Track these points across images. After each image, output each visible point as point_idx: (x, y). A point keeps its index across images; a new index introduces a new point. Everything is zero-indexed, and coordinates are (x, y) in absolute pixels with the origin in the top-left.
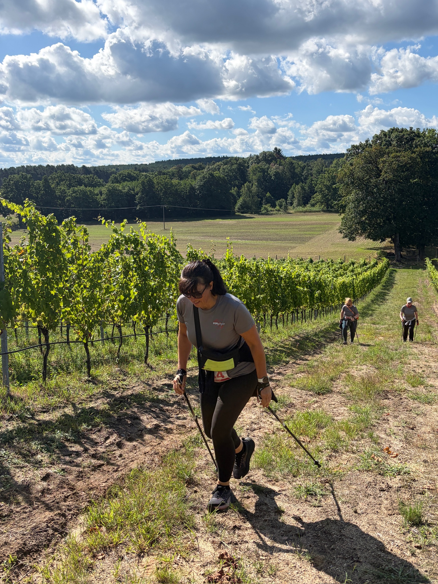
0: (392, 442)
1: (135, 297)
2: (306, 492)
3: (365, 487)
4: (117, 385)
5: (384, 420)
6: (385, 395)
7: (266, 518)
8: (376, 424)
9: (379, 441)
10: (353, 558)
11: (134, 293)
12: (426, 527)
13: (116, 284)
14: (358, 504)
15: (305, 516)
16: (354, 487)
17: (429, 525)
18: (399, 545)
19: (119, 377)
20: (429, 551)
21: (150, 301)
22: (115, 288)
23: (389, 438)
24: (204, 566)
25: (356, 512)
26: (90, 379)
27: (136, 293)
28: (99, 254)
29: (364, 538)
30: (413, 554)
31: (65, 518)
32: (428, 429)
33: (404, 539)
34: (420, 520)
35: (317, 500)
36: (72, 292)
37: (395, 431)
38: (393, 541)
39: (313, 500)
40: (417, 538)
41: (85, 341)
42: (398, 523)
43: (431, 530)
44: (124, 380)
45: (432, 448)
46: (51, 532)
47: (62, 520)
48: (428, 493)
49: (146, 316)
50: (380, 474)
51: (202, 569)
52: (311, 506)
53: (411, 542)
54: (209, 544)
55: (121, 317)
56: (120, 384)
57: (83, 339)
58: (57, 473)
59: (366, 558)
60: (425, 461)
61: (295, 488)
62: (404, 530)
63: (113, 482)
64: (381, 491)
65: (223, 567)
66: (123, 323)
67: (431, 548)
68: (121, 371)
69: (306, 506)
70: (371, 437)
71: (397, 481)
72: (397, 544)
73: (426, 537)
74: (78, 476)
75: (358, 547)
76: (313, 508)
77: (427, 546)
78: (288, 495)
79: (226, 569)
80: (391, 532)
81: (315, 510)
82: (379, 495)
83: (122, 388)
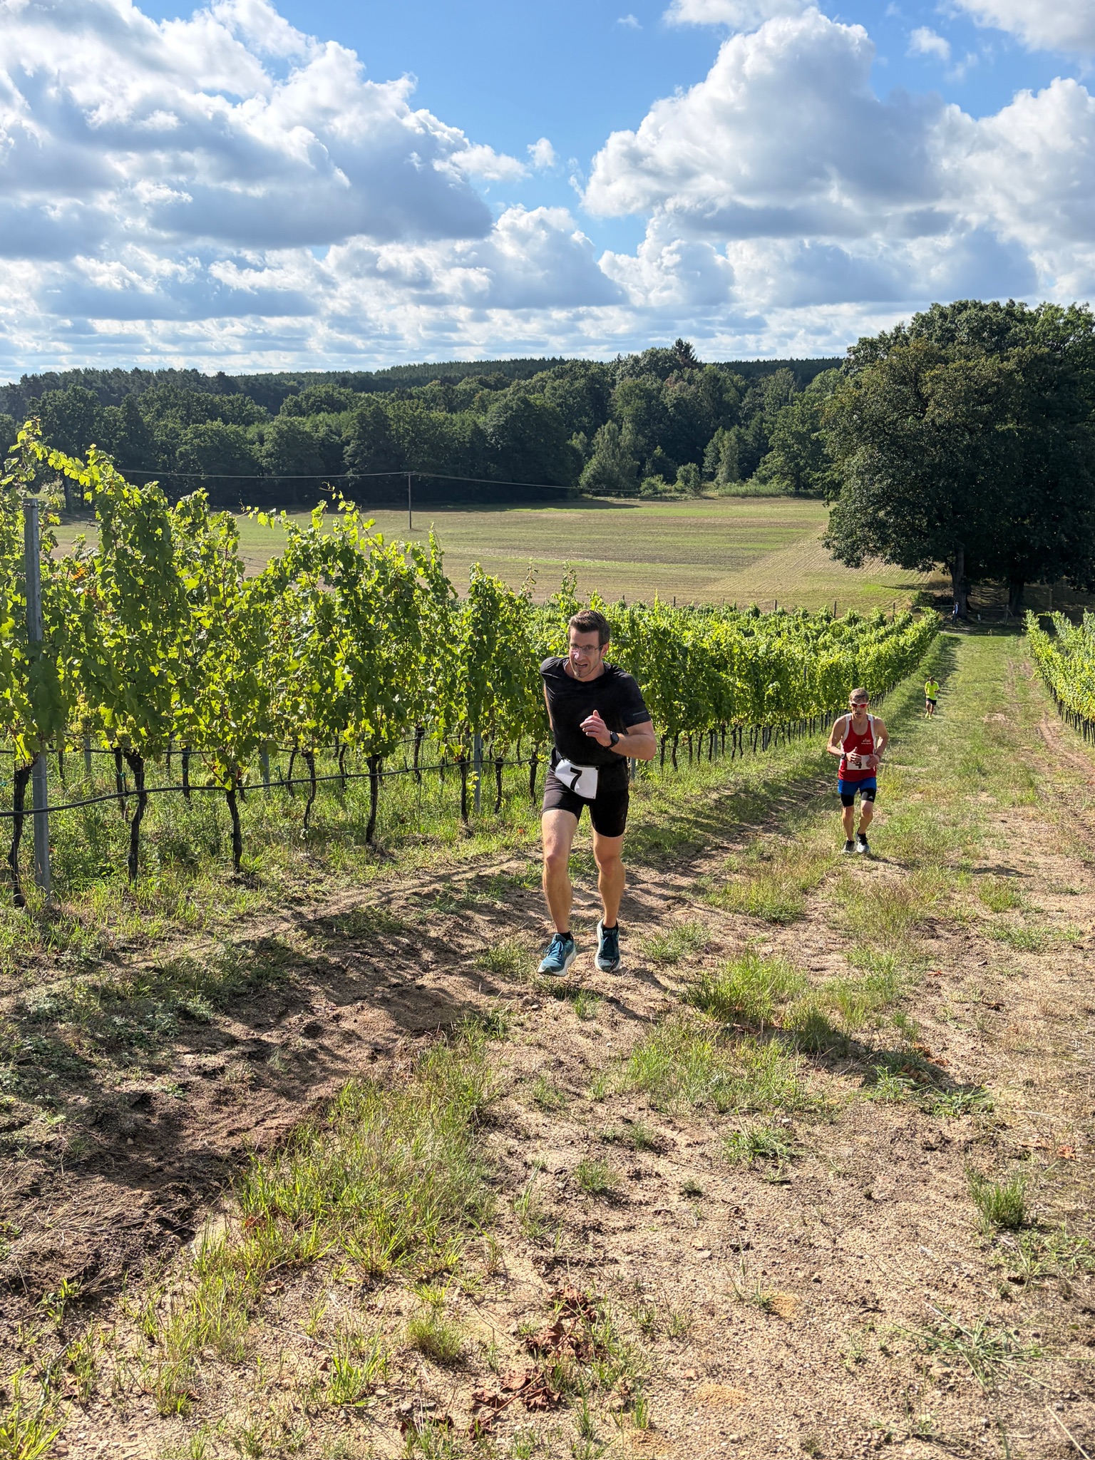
0: (949, 1037)
1: (347, 687)
2: (751, 1148)
3: (888, 1139)
4: (304, 891)
5: (929, 985)
6: (930, 928)
7: (658, 1206)
8: (912, 996)
9: (920, 1035)
10: (864, 1303)
11: (344, 677)
12: (1036, 1235)
13: (302, 655)
14: (873, 1178)
15: (750, 1205)
16: (864, 1139)
17: (1043, 1229)
18: (973, 1273)
19: (309, 874)
20: (1042, 1289)
21: (380, 695)
22: (297, 663)
23: (941, 1028)
24: (516, 1315)
25: (869, 1197)
26: (239, 876)
27: (349, 678)
28: (263, 581)
29: (890, 1256)
30: (1005, 1296)
31: (189, 1197)
32: (1034, 1010)
33: (983, 1261)
34: (1021, 1217)
35: (777, 1168)
36: (200, 671)
37: (957, 1013)
38: (957, 1264)
39: (769, 1168)
40: (1013, 1258)
41: (228, 787)
42: (967, 1225)
43: (1047, 1240)
44: (320, 881)
45: (1041, 1053)
46: (156, 1228)
47: (181, 1203)
48: (1035, 1158)
49: (373, 731)
50: (922, 1110)
51: (513, 1320)
52: (765, 1181)
53: (999, 1267)
54: (528, 1264)
55: (315, 732)
56: (310, 889)
57: (224, 782)
58: (167, 1093)
59: (896, 1301)
60: (1029, 1083)
61: (726, 1140)
62: (981, 1241)
63: (301, 1116)
64: (928, 1149)
65: (561, 1318)
66: (319, 745)
67: (1047, 1283)
68: (312, 859)
69: (751, 1182)
70: (900, 1023)
71: (963, 1128)
72: (967, 1272)
73: (1035, 1258)
74: (218, 1102)
75: (874, 1279)
76: (767, 1186)
77: (1037, 1277)
78: (710, 1155)
79: (567, 1323)
80: (952, 1244)
81: (774, 1191)
82: (922, 1160)
83: (316, 900)
